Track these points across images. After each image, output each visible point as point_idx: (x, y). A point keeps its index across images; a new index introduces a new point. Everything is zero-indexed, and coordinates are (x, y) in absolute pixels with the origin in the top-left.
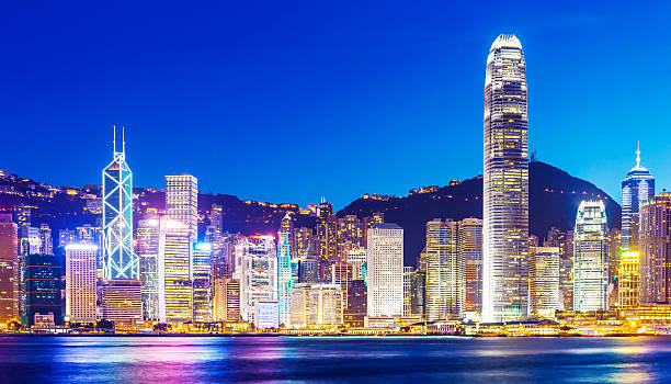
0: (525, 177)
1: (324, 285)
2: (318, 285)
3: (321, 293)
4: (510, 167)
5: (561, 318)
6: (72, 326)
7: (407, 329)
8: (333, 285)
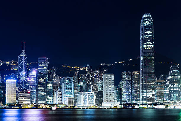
0: (154, 58)
1: (89, 92)
2: (87, 93)
3: (88, 95)
4: (148, 55)
5: (165, 103)
6: (8, 105)
7: (116, 106)
8: (92, 92)
